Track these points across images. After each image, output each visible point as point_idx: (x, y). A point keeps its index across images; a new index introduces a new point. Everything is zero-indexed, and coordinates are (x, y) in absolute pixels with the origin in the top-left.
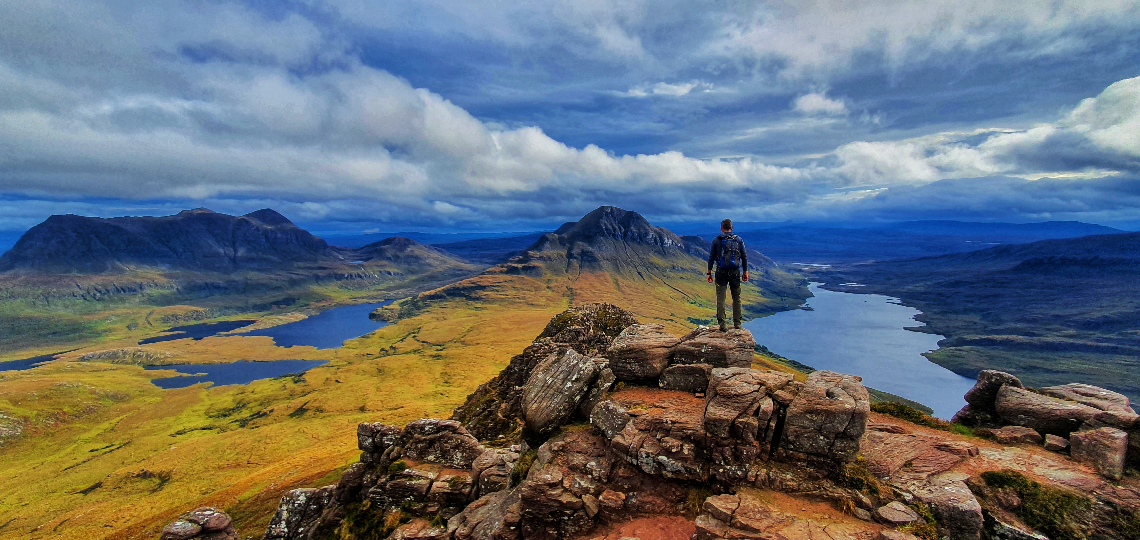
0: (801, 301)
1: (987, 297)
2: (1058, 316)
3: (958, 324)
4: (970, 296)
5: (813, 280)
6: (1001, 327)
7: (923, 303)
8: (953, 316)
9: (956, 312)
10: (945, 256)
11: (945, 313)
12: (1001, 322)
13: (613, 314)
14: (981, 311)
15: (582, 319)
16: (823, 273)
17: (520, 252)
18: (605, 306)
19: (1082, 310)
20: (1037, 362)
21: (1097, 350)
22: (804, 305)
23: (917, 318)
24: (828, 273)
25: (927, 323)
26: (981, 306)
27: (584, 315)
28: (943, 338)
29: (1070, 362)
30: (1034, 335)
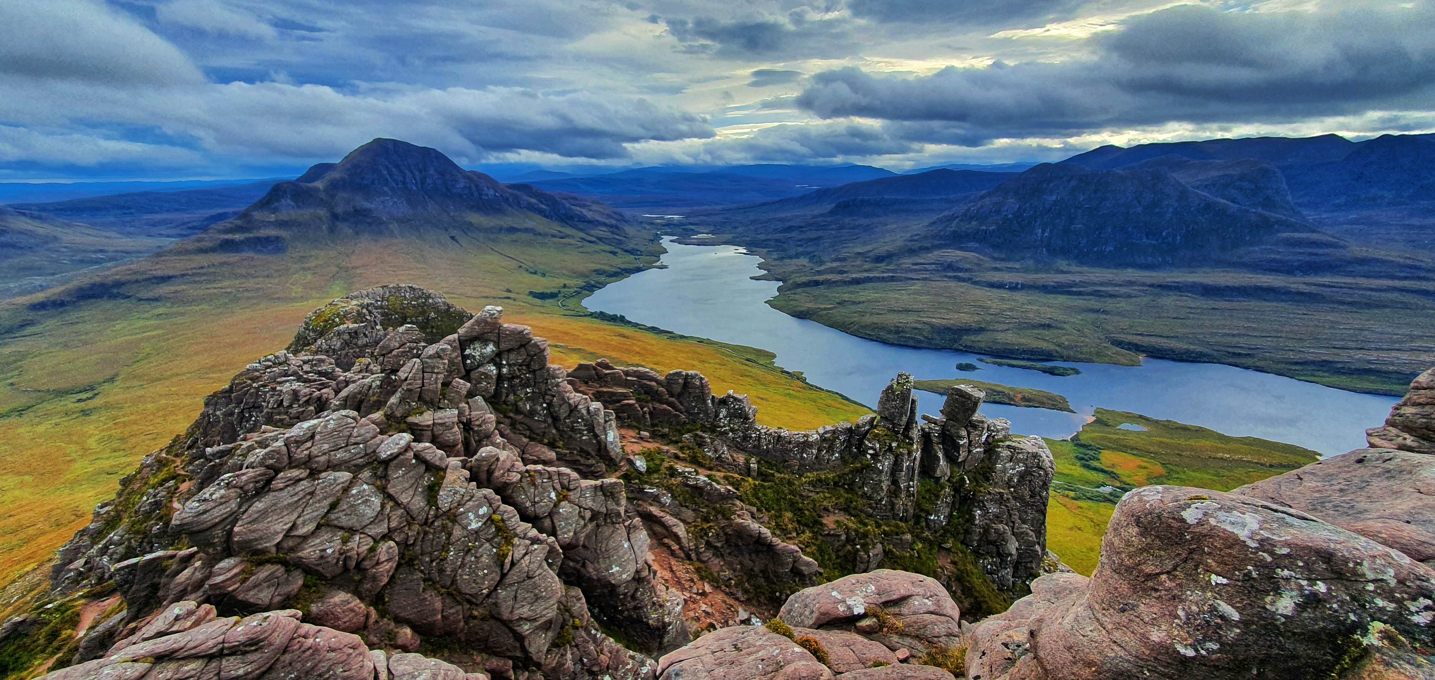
0: (654, 258)
1: (811, 240)
2: (859, 253)
3: (791, 269)
4: (800, 240)
5: (666, 234)
6: (822, 268)
7: (765, 250)
8: (787, 261)
9: (791, 258)
10: (781, 201)
11: (782, 259)
12: (822, 263)
13: (412, 299)
14: (808, 253)
15: (359, 313)
16: (675, 225)
17: (235, 213)
18: (398, 289)
19: (875, 245)
20: (846, 297)
21: (883, 280)
22: (658, 264)
23: (760, 267)
24: (679, 225)
25: (769, 271)
26: (809, 249)
27: (362, 306)
28: (781, 284)
29: (866, 293)
30: (846, 272)
